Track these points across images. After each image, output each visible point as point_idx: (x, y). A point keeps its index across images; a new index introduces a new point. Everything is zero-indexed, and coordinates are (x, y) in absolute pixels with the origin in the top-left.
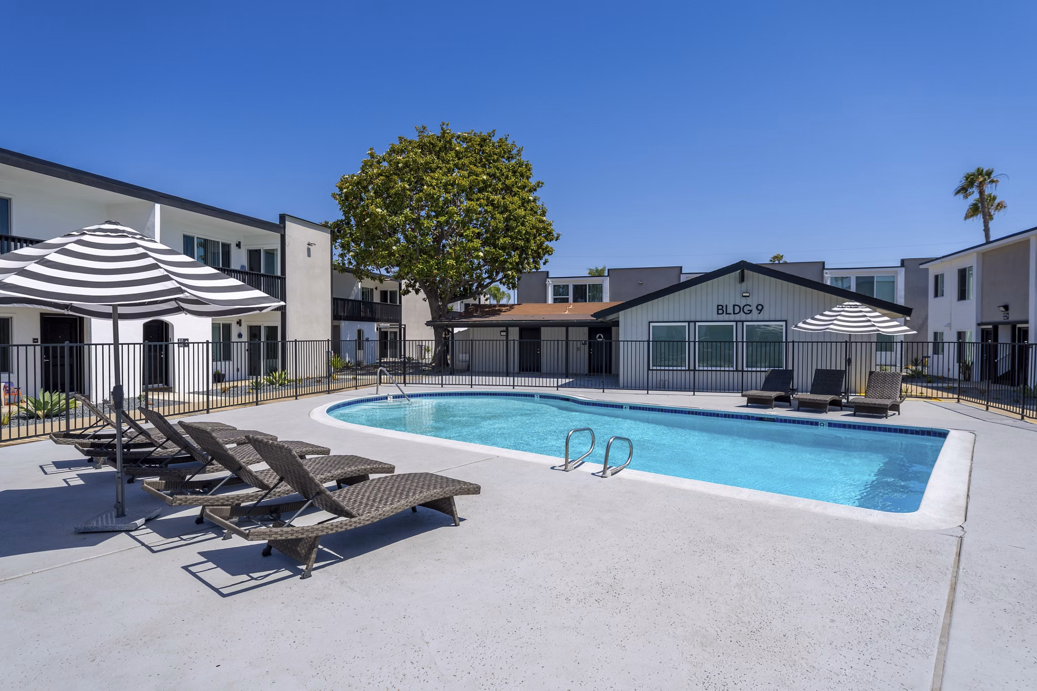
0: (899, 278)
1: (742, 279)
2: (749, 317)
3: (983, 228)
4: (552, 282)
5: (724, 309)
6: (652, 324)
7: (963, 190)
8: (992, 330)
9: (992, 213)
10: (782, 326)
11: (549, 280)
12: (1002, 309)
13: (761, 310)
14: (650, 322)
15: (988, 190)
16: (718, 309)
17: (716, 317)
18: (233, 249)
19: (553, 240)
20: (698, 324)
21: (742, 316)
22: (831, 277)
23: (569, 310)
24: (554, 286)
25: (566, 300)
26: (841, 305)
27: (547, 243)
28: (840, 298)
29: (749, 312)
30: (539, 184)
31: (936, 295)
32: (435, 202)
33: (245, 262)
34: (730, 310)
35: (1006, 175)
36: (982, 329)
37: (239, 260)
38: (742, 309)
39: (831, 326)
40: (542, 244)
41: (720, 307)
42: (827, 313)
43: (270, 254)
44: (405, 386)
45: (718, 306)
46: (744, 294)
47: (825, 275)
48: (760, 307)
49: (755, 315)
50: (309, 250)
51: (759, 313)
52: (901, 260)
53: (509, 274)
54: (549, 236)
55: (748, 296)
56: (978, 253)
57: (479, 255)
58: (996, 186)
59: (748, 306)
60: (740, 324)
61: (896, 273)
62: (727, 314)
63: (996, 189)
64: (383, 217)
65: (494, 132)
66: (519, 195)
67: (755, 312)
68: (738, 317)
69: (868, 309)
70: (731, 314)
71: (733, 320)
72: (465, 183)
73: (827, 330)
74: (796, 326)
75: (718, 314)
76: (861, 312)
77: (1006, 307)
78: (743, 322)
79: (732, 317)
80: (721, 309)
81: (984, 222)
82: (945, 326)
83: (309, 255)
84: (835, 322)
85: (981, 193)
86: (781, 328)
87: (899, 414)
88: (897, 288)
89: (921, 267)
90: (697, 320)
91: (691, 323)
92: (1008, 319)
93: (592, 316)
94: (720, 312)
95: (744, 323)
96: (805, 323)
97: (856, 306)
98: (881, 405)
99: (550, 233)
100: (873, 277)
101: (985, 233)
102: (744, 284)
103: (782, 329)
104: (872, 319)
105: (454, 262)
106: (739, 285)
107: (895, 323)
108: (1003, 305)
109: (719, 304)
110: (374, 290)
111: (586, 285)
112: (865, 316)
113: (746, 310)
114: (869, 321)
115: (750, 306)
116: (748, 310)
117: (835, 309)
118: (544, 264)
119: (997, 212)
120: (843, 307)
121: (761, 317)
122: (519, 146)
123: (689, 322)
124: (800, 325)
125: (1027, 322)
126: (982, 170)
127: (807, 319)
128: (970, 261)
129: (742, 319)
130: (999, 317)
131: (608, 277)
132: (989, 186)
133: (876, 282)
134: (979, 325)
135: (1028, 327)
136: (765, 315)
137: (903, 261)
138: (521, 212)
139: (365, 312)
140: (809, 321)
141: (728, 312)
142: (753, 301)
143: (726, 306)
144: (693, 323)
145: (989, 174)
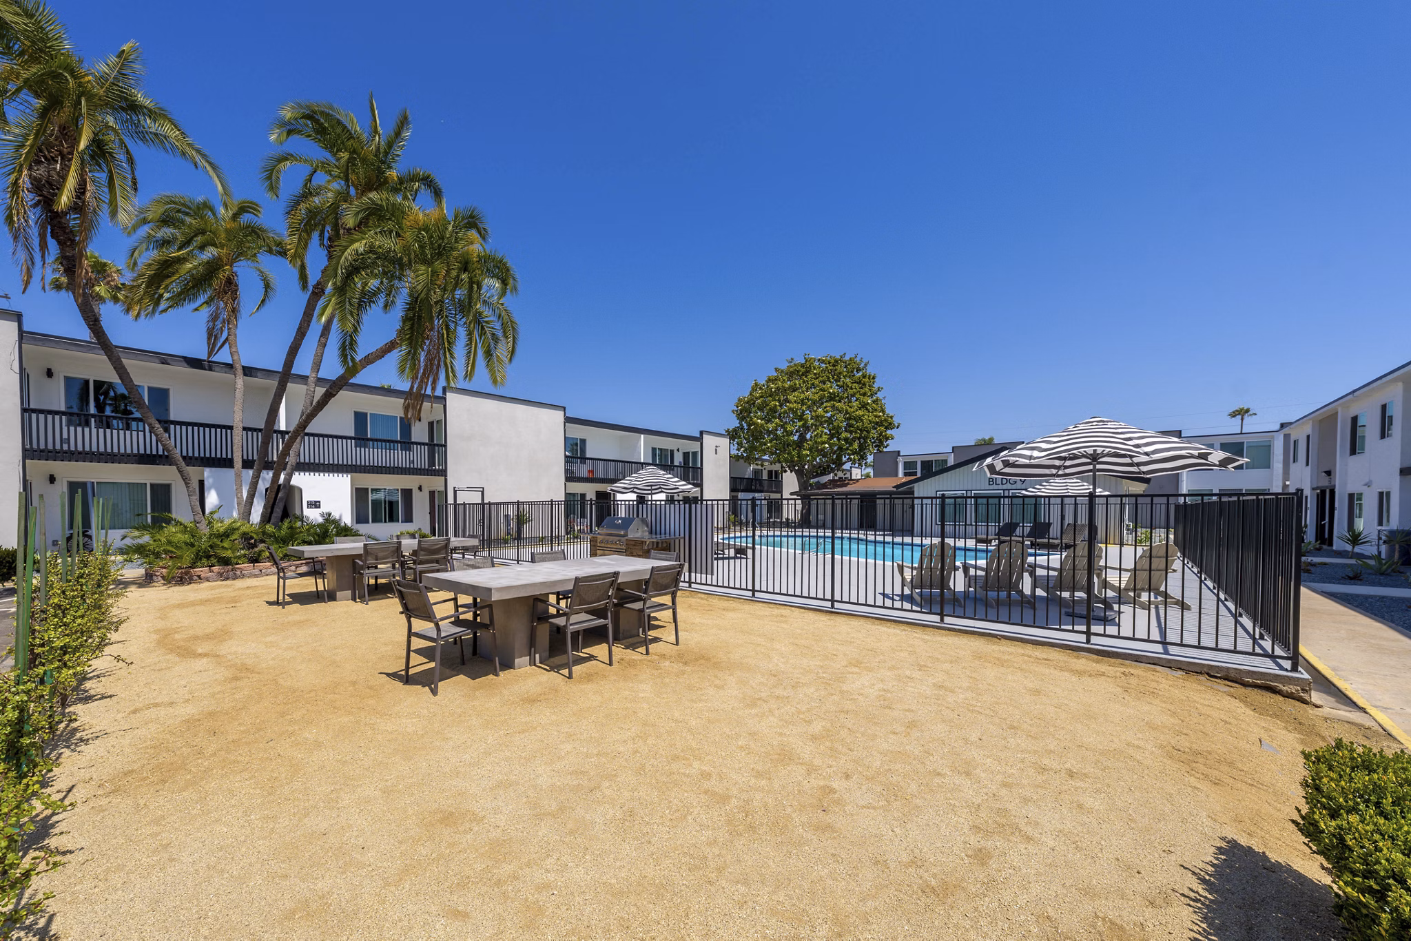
2: (1014, 486)
4: (901, 459)
5: (994, 481)
6: (939, 492)
11: (899, 457)
12: (1325, 475)
13: (1024, 481)
14: (937, 491)
16: (989, 481)
17: (987, 488)
18: (675, 452)
19: (893, 429)
20: (973, 492)
21: (1008, 486)
24: (903, 462)
25: (914, 474)
29: (1014, 482)
30: (881, 389)
33: (681, 459)
34: (999, 482)
37: (678, 459)
38: (1008, 481)
40: (881, 433)
43: (695, 454)
45: (989, 479)
49: (1019, 484)
50: (716, 450)
51: (1022, 483)
54: (890, 426)
56: (1313, 421)
60: (1006, 492)
64: (762, 425)
65: (845, 354)
67: (1019, 482)
68: (1005, 487)
70: (999, 484)
71: (1001, 489)
72: (816, 397)
75: (990, 484)
77: (1328, 473)
78: (1009, 490)
79: (1000, 487)
80: (992, 481)
83: (716, 453)
90: (972, 489)
91: (968, 492)
92: (1331, 483)
108: (1325, 471)
110: (763, 470)
111: (932, 461)
113: (1011, 481)
121: (1023, 486)
122: (865, 361)
123: (966, 491)
129: (1008, 488)
130: (1326, 482)
134: (1313, 489)
138: (860, 413)
139: (756, 486)
141: (997, 483)
143: (996, 479)
144: (970, 492)
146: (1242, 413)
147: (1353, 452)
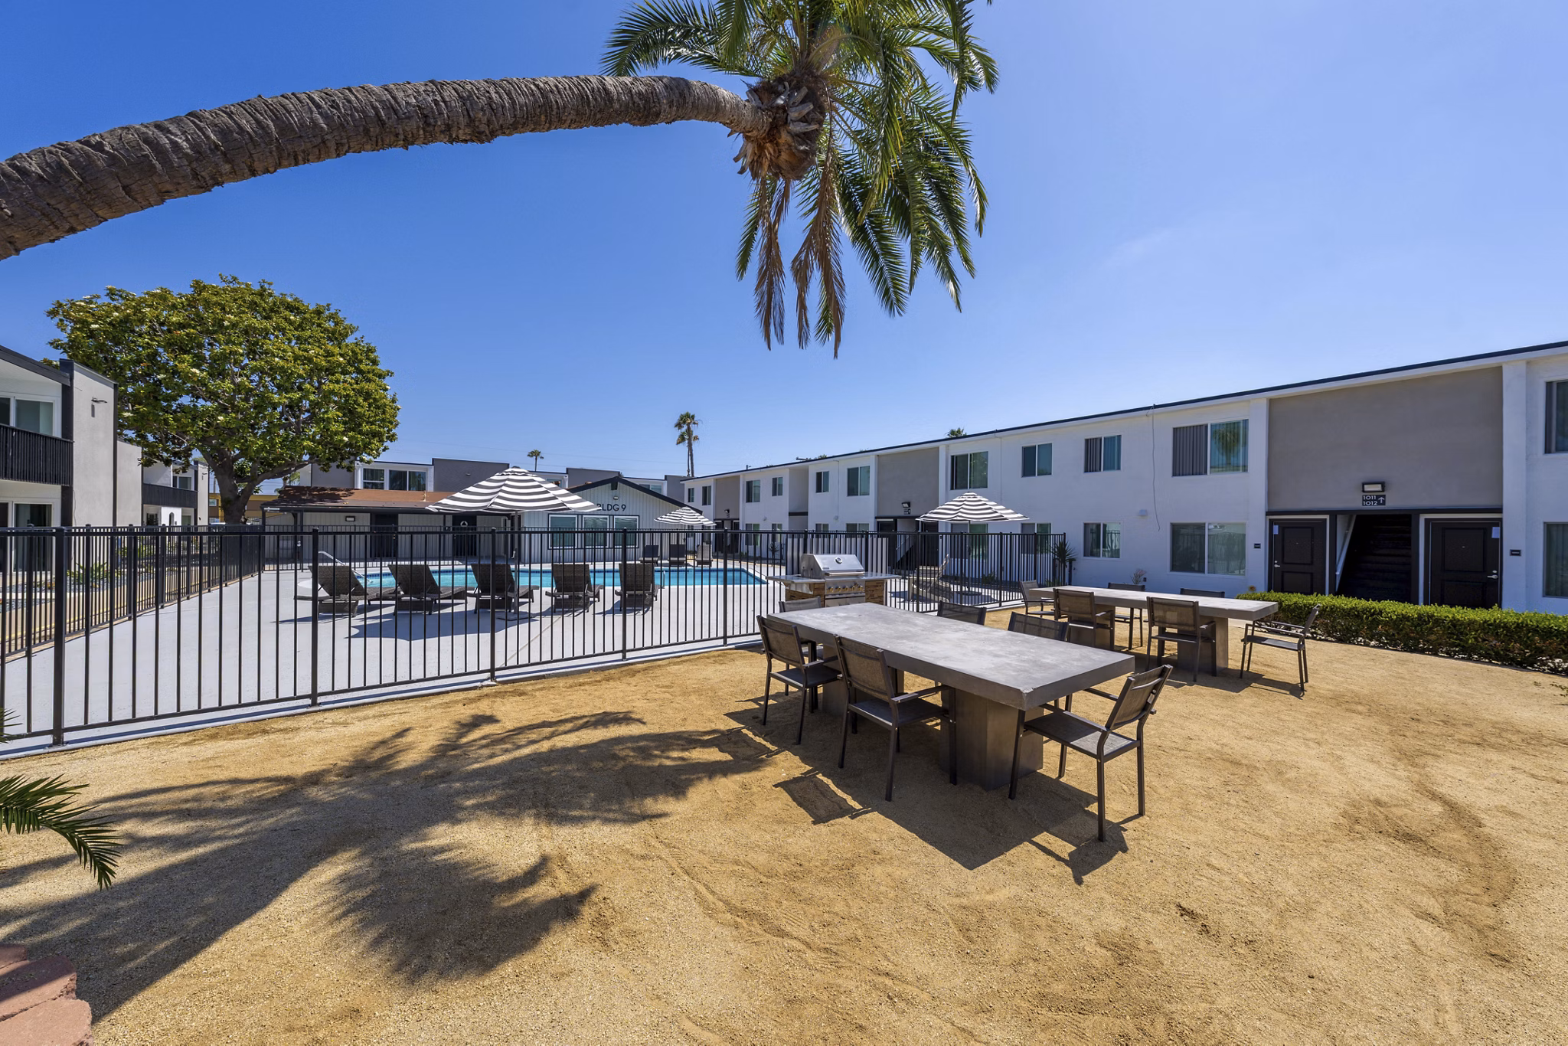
1: (614, 487)
2: (617, 513)
4: (362, 465)
7: (679, 425)
10: (637, 519)
20: (584, 516)
21: (612, 512)
24: (364, 469)
25: (381, 486)
35: (701, 421)
38: (613, 507)
42: (674, 513)
48: (624, 507)
49: (620, 512)
50: (93, 407)
55: (617, 499)
56: (714, 479)
58: (696, 426)
60: (611, 517)
67: (621, 509)
68: (610, 513)
77: (728, 511)
79: (606, 512)
83: (93, 415)
90: (584, 513)
91: (579, 515)
92: (728, 517)
95: (614, 517)
102: (615, 491)
106: (611, 491)
109: (599, 503)
111: (405, 472)
113: (615, 508)
115: (618, 505)
116: (617, 508)
121: (624, 513)
124: (660, 519)
125: (738, 520)
128: (710, 483)
129: (613, 514)
130: (725, 516)
132: (692, 425)
134: (714, 520)
136: (627, 512)
140: (664, 517)
141: (605, 509)
142: (620, 503)
143: (603, 505)
144: (581, 516)
145: (693, 417)
146: (535, 454)
147: (749, 500)
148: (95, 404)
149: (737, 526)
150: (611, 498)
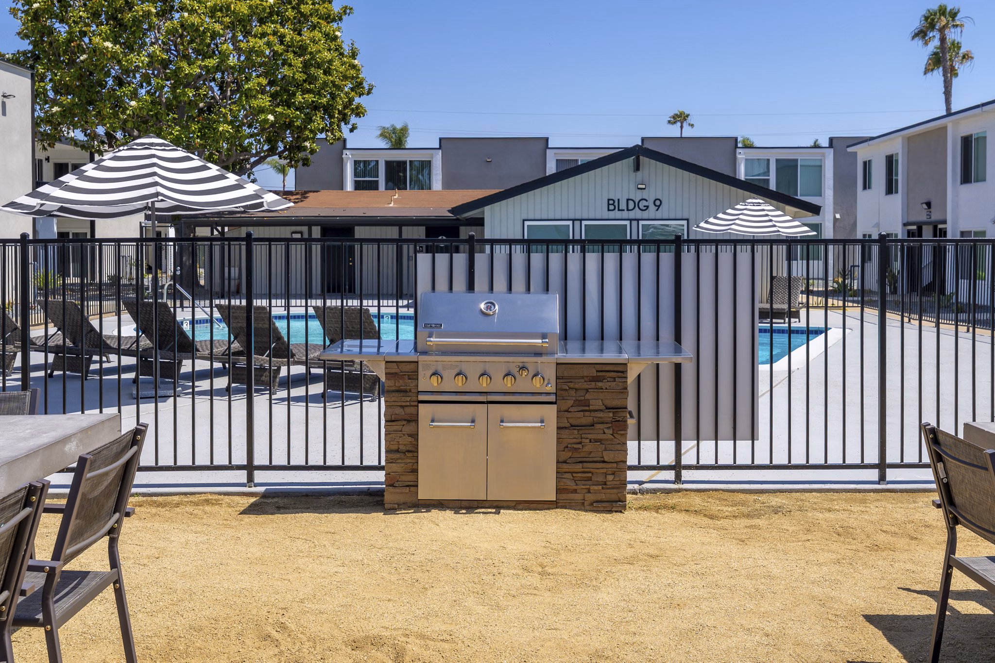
0: (826, 162)
1: (637, 168)
2: (645, 214)
3: (943, 90)
4: (352, 155)
5: (616, 204)
6: (527, 223)
7: (921, 34)
8: (917, 231)
9: (956, 67)
10: (683, 226)
11: (348, 152)
12: (925, 206)
13: (659, 206)
14: (524, 221)
15: (952, 35)
16: (609, 204)
17: (606, 214)
19: (363, 94)
20: (584, 223)
21: (636, 213)
22: (746, 160)
23: (396, 201)
24: (355, 161)
25: (374, 186)
26: (744, 202)
27: (357, 100)
28: (747, 193)
29: (645, 208)
30: (346, 10)
31: (865, 188)
32: (200, 36)
34: (623, 206)
35: (972, 19)
36: (908, 230)
38: (636, 205)
39: (733, 227)
40: (351, 101)
41: (611, 202)
42: (730, 211)
44: (183, 311)
45: (609, 200)
46: (640, 186)
47: (738, 156)
48: (658, 203)
49: (652, 212)
50: (4, 104)
51: (657, 210)
52: (830, 138)
53: (307, 146)
54: (358, 87)
55: (644, 189)
56: (903, 138)
57: (268, 119)
58: (962, 31)
59: (644, 201)
60: (634, 223)
61: (823, 155)
62: (619, 210)
63: (961, 36)
66: (319, 28)
67: (652, 208)
68: (632, 215)
69: (771, 208)
70: (624, 210)
71: (627, 218)
73: (729, 231)
74: (698, 227)
75: (609, 210)
76: (763, 210)
77: (929, 204)
78: (638, 220)
79: (625, 214)
80: (612, 204)
81: (945, 81)
82: (873, 227)
83: (4, 114)
84: (737, 222)
85: (943, 40)
86: (682, 228)
87: (799, 322)
88: (824, 176)
89: (850, 150)
90: (583, 218)
91: (575, 222)
92: (930, 218)
93: (449, 211)
94: (611, 207)
95: (640, 221)
96: (707, 222)
97: (759, 204)
98: (779, 309)
99: (360, 85)
100: (797, 160)
101: (946, 96)
102: (639, 173)
103: (684, 230)
104: (773, 219)
105: (230, 127)
106: (633, 175)
107: (797, 223)
108: (925, 201)
109: (610, 198)
110: (45, 163)
111: (405, 162)
112: (767, 215)
113: (641, 206)
114: (771, 221)
115: (647, 201)
116: (644, 206)
117: (738, 207)
118: (352, 130)
119: (962, 67)
120: (745, 205)
121: (659, 215)
123: (573, 220)
124: (702, 224)
125: (945, 222)
126: (946, 9)
127: (709, 218)
128: (896, 147)
129: (638, 217)
130: (922, 217)
131: (440, 151)
132: (952, 30)
133: (800, 165)
134: (905, 225)
135: (946, 228)
136: (664, 212)
137: (831, 140)
140: (711, 220)
141: (620, 208)
142: (650, 195)
143: (619, 200)
144: (579, 222)
145: (954, 15)
147: (966, 178)
148: (5, 100)
149: (943, 233)
150: (632, 187)
